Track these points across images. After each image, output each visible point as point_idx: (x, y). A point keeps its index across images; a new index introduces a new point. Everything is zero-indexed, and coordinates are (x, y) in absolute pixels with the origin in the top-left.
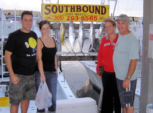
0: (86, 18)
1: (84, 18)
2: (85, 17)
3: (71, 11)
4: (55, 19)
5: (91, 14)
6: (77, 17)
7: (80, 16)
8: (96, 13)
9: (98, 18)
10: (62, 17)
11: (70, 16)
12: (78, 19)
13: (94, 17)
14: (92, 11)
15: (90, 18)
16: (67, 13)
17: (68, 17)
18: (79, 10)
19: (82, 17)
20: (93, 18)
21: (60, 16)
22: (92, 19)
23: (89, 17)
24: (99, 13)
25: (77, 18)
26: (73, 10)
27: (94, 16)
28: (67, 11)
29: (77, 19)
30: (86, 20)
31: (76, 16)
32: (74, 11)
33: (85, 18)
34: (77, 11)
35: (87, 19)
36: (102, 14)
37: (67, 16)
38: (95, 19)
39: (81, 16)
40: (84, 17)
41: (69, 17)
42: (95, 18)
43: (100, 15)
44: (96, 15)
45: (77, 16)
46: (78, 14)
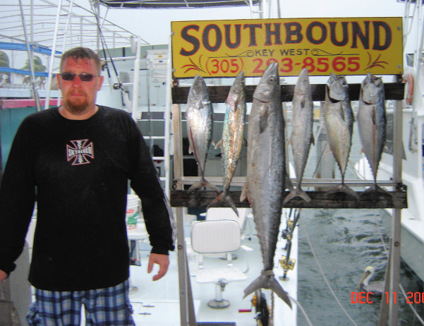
0: (320, 63)
1: (311, 64)
2: (316, 59)
3: (268, 43)
4: (215, 69)
5: (337, 50)
6: (287, 62)
7: (297, 59)
8: (354, 46)
9: (364, 62)
10: (238, 62)
11: (263, 58)
12: (291, 69)
13: (350, 59)
14: (340, 38)
15: (334, 64)
16: (253, 48)
17: (258, 62)
18: (294, 38)
19: (305, 61)
20: (346, 62)
21: (229, 59)
22: (339, 66)
23: (331, 59)
24: (366, 47)
25: (290, 65)
26: (273, 38)
27: (347, 57)
28: (253, 42)
29: (287, 68)
30: (319, 70)
31: (285, 56)
32: (278, 42)
33: (316, 64)
34: (289, 41)
35: (322, 67)
36: (377, 47)
37: (255, 57)
38: (353, 66)
39: (304, 56)
40: (313, 61)
41: (261, 61)
42: (350, 63)
43: (371, 50)
44: (354, 51)
45: (289, 56)
46: (292, 50)
